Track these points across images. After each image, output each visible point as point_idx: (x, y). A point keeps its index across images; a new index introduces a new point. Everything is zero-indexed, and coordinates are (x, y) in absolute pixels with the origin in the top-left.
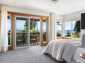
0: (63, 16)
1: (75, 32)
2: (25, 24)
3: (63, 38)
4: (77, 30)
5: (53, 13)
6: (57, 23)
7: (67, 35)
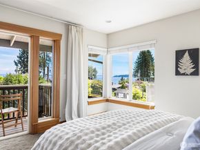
0: (108, 35)
1: (136, 78)
2: (18, 59)
3: (107, 101)
4: (141, 76)
5: (76, 25)
6: (90, 55)
7: (120, 86)
